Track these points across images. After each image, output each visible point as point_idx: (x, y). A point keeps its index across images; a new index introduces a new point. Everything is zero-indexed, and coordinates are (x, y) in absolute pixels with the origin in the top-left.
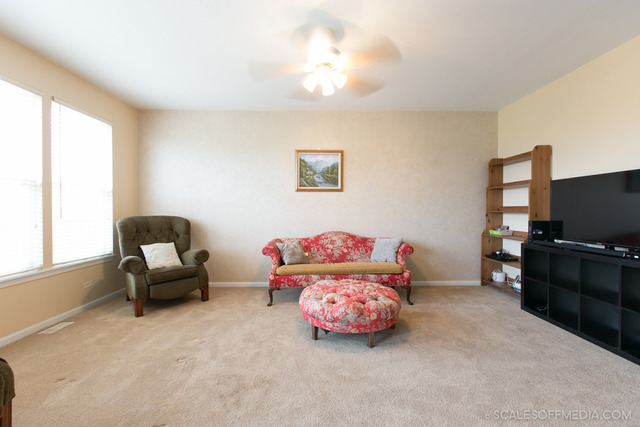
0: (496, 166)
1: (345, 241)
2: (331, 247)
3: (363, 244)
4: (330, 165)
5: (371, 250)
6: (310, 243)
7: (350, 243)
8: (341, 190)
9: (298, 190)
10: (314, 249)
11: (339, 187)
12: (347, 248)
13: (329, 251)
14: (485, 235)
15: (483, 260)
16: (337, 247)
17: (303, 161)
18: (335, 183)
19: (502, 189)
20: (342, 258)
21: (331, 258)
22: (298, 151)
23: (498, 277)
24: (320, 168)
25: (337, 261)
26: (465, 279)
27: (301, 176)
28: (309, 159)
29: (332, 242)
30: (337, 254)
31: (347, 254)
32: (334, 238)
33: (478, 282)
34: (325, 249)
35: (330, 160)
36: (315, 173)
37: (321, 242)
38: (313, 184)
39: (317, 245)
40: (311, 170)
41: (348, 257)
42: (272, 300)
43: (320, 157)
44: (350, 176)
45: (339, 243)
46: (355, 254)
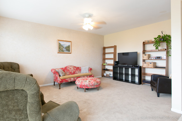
0: (104, 48)
1: (74, 68)
2: (70, 70)
3: (78, 69)
4: (68, 45)
5: (81, 70)
6: (64, 69)
7: (75, 69)
8: (71, 53)
9: (58, 53)
10: (66, 71)
11: (70, 52)
12: (75, 70)
13: (70, 71)
14: (103, 65)
15: (102, 71)
16: (72, 70)
17: (60, 43)
18: (69, 51)
19: (105, 54)
20: (74, 73)
21: (71, 73)
22: (59, 40)
23: (105, 75)
24: (65, 46)
25: (73, 74)
26: (99, 76)
27: (59, 48)
28: (62, 43)
29: (71, 69)
30: (72, 72)
31: (75, 72)
32: (71, 67)
33: (101, 76)
34: (69, 71)
35: (67, 44)
36: (63, 48)
37: (67, 69)
38: (63, 51)
39: (66, 70)
40: (62, 46)
41: (76, 73)
42: (60, 87)
43: (65, 43)
44: (73, 49)
45: (72, 69)
46: (77, 72)
